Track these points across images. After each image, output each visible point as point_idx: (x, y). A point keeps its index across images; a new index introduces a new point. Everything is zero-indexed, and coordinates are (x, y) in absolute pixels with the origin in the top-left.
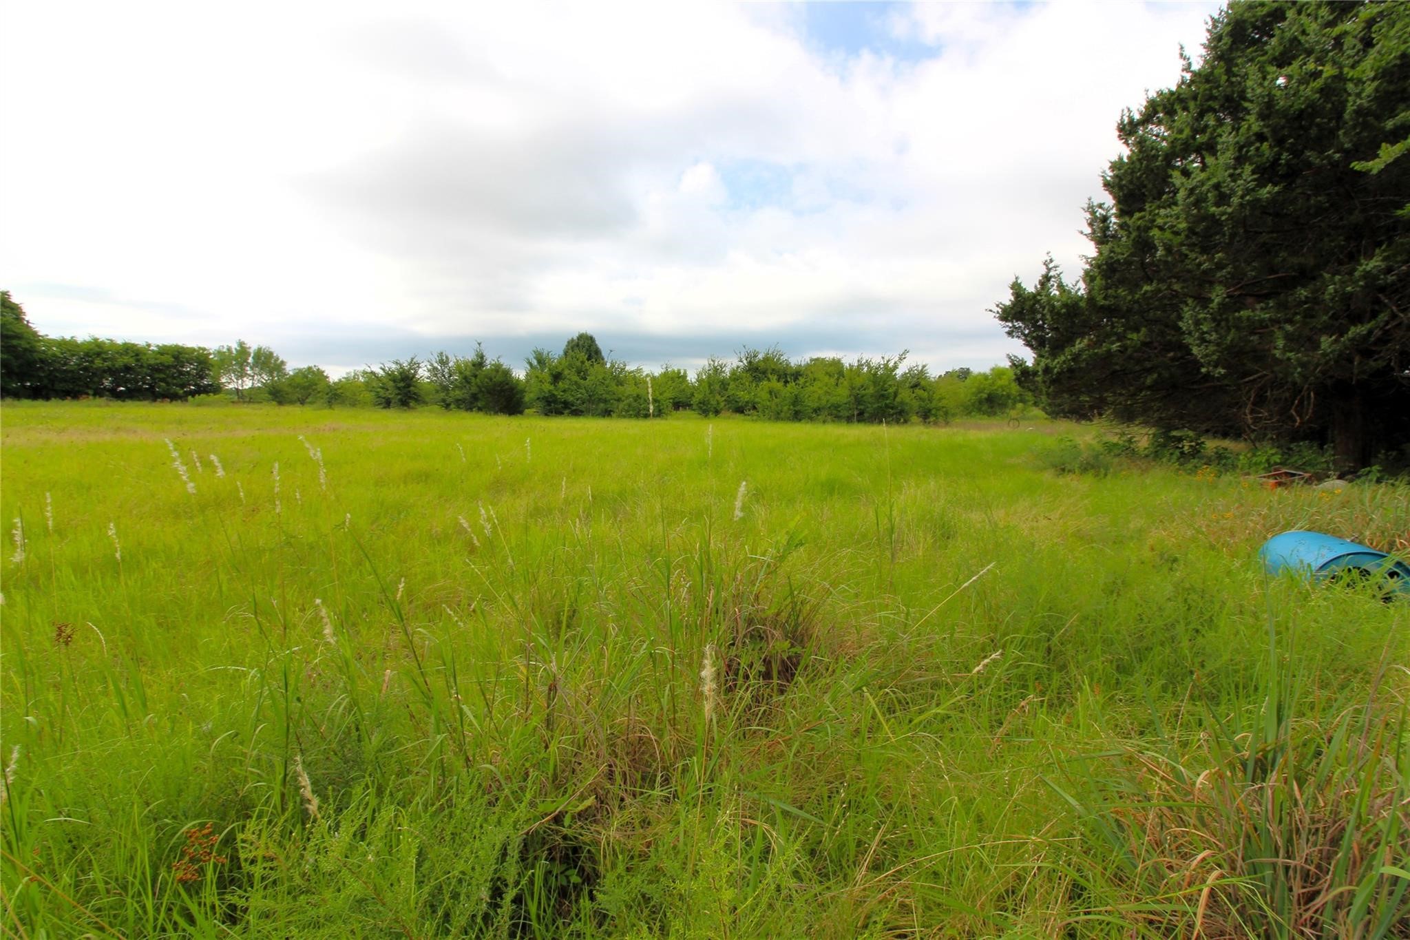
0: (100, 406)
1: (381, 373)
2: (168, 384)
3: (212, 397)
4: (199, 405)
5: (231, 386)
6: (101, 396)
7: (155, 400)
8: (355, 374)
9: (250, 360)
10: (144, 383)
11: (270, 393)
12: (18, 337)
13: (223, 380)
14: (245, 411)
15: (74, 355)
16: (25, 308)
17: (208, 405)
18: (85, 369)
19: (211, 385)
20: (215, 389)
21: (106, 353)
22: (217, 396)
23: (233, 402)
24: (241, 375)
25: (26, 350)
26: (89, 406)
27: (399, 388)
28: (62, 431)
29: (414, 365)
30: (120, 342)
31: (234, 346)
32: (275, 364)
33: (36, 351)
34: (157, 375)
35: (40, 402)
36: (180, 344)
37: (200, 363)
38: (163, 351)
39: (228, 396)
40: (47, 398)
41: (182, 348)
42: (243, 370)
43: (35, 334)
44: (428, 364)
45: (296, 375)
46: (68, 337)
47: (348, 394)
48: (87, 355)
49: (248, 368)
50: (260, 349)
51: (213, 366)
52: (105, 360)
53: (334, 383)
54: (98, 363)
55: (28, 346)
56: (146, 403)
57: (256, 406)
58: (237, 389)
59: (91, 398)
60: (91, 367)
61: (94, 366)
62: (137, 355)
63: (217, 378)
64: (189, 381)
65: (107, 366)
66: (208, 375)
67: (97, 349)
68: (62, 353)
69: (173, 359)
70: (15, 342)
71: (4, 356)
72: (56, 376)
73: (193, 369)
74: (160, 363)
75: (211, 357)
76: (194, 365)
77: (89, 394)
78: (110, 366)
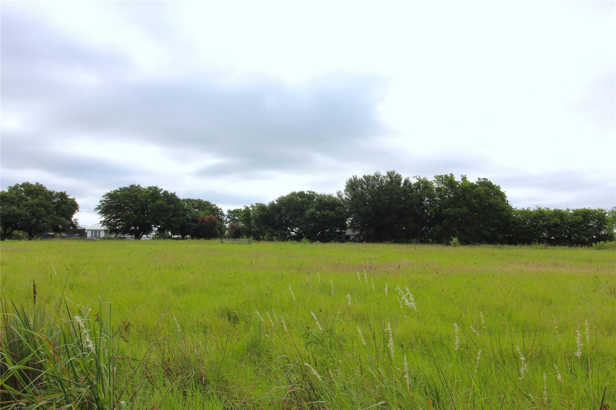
0: (542, 249)
2: (579, 234)
3: (608, 243)
4: (599, 249)
6: (543, 243)
7: (572, 246)
10: (565, 234)
12: (503, 210)
15: (528, 219)
16: (507, 194)
17: (606, 248)
18: (534, 226)
19: (606, 235)
20: (609, 237)
21: (545, 216)
22: (611, 243)
25: (506, 216)
26: (536, 249)
28: (527, 264)
30: (552, 209)
33: (511, 217)
34: (573, 229)
35: (512, 247)
36: (587, 208)
37: (599, 219)
38: (577, 213)
40: (515, 244)
41: (588, 210)
43: (510, 208)
46: (526, 209)
48: (535, 218)
51: (608, 221)
52: (544, 220)
54: (541, 222)
55: (507, 215)
56: (567, 247)
59: (537, 243)
60: (537, 225)
61: (539, 224)
62: (562, 217)
63: (611, 230)
64: (592, 232)
65: (546, 224)
66: (605, 228)
67: (540, 214)
68: (523, 218)
69: (582, 218)
70: (502, 213)
71: (497, 221)
72: (520, 231)
73: (595, 224)
74: (575, 221)
75: (607, 215)
76: (595, 221)
77: (536, 242)
78: (547, 224)
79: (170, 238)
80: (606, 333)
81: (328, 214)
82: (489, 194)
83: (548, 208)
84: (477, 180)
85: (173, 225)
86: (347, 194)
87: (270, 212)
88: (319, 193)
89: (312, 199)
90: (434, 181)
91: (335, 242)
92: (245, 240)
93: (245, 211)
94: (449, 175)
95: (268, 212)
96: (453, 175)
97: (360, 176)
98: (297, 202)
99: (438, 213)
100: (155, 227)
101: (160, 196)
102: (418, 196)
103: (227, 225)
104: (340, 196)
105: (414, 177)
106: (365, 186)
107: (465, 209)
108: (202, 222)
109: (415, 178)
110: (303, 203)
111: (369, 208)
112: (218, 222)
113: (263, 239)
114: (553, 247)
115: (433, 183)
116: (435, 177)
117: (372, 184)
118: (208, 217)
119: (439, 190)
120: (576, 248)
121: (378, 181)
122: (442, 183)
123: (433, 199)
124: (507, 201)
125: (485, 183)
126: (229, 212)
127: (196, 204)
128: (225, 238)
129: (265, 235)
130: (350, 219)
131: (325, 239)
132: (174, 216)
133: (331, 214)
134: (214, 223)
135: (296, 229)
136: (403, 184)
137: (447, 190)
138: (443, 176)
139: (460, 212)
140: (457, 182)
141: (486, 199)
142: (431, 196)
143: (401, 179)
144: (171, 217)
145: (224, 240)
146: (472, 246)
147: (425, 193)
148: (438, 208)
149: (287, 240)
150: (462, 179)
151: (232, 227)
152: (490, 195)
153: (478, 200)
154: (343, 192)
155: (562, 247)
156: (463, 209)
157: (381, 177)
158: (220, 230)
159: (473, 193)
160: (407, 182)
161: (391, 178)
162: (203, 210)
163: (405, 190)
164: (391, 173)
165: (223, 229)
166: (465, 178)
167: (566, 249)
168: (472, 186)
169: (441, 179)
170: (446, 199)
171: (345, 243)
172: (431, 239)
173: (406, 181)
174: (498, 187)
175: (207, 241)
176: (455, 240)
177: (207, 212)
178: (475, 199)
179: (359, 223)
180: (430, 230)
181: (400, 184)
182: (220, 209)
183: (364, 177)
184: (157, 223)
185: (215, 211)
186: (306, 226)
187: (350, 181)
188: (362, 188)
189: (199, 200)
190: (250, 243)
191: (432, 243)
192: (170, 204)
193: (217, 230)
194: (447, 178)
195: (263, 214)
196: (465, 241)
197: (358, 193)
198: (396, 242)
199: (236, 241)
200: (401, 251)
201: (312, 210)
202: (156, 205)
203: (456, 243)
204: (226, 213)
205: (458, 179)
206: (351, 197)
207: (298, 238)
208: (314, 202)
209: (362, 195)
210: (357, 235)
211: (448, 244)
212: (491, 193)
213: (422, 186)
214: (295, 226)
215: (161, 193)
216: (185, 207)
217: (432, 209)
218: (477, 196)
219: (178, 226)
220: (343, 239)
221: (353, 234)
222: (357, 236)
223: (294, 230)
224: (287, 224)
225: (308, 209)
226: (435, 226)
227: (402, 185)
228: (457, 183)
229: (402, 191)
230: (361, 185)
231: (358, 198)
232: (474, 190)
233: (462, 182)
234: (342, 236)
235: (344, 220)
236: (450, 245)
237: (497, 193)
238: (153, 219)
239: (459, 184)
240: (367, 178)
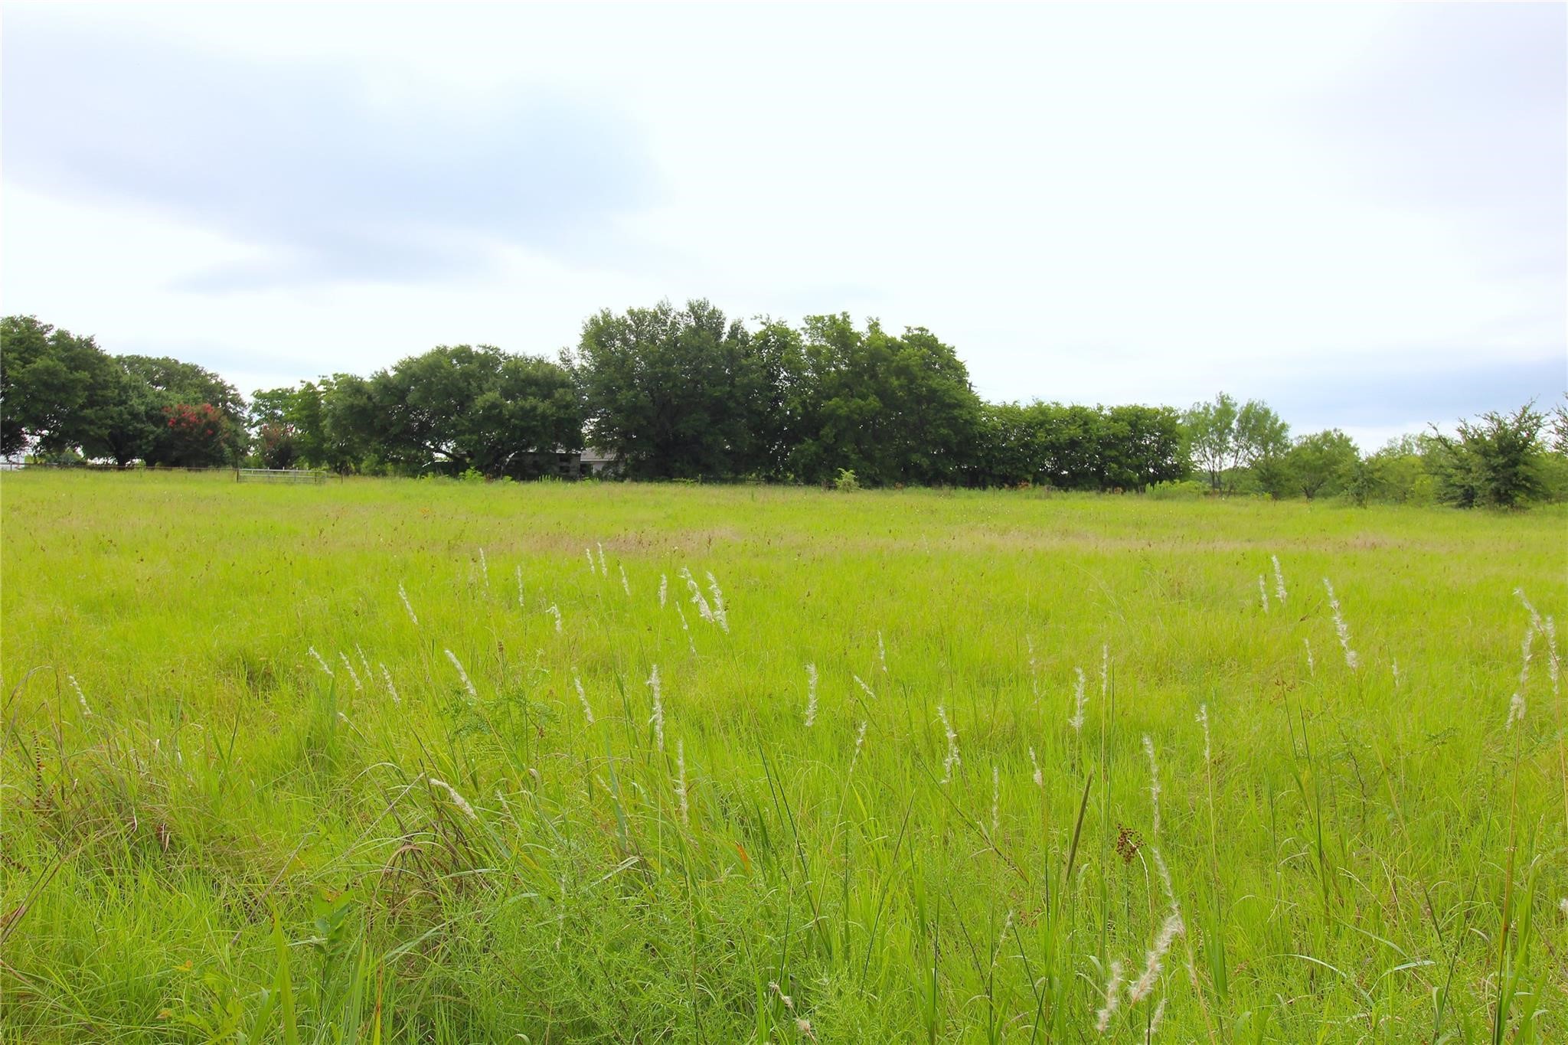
0: (1039, 497)
1: (1456, 438)
2: (1120, 465)
3: (1179, 485)
4: (1160, 498)
5: (1205, 467)
6: (1042, 484)
7: (1104, 490)
8: (1406, 442)
9: (1234, 425)
10: (1091, 465)
11: (1262, 479)
12: (959, 405)
13: (1194, 459)
14: (1223, 507)
15: (1015, 427)
16: (969, 367)
17: (1173, 497)
18: (1026, 446)
19: (1176, 466)
20: (1180, 472)
21: (1050, 422)
22: (1183, 484)
23: (1206, 493)
24: (1220, 449)
25: (966, 421)
26: (1028, 497)
27: (1494, 469)
28: (1004, 532)
29: (1529, 421)
30: (1066, 405)
31: (1214, 403)
32: (1272, 430)
33: (976, 423)
34: (1108, 453)
35: (975, 492)
36: (1140, 404)
37: (1164, 431)
38: (1118, 416)
39: (1198, 484)
40: (983, 486)
41: (1142, 410)
42: (1223, 441)
43: (976, 400)
44: (1555, 417)
45: (1301, 448)
46: (1010, 403)
47: (1391, 479)
48: (1029, 426)
49: (1230, 439)
50: (1250, 406)
51: (1181, 436)
52: (1048, 432)
53: (1369, 460)
54: (1041, 437)
55: (968, 417)
56: (1093, 493)
57: (1240, 500)
58: (1213, 473)
59: (1030, 485)
60: (1033, 442)
61: (1036, 441)
62: (1086, 423)
63: (1185, 455)
64: (1147, 460)
65: (1051, 441)
66: (1174, 451)
67: (1041, 418)
68: (1003, 425)
69: (1129, 428)
70: (956, 412)
71: (944, 431)
72: (994, 456)
73: (1154, 441)
74: (1113, 435)
75: (1179, 421)
76: (1155, 436)
77: (1028, 481)
78: (1054, 441)
79: (81, 464)
80: (1153, 681)
81: (534, 408)
82: (928, 366)
83: (1057, 404)
84: (904, 332)
85: (87, 427)
86: (584, 357)
87: (377, 399)
88: (510, 352)
89: (494, 367)
90: (803, 329)
91: (553, 478)
92: (307, 472)
93: (304, 394)
94: (839, 317)
95: (370, 398)
96: (848, 317)
97: (619, 312)
98: (451, 374)
99: (810, 409)
100: (33, 434)
101: (45, 345)
102: (764, 367)
103: (254, 433)
104: (566, 361)
105: (756, 318)
106: (632, 337)
107: (874, 402)
108: (178, 422)
109: (758, 321)
110: (466, 376)
111: (641, 395)
112: (226, 423)
113: (358, 471)
114: (1065, 495)
115: (799, 335)
116: (807, 320)
117: (649, 331)
118: (193, 409)
119: (814, 352)
120: (1112, 496)
121: (665, 324)
122: (823, 336)
123: (800, 374)
124: (970, 385)
125: (923, 340)
126: (259, 395)
127: (157, 372)
128: (247, 466)
129: (362, 460)
130: (592, 420)
131: (525, 472)
132: (91, 403)
133: (543, 406)
134: (213, 427)
135: (449, 446)
136: (727, 334)
137: (832, 353)
138: (826, 318)
139: (861, 408)
140: (858, 333)
141: (923, 378)
142: (796, 369)
143: (723, 323)
144: (82, 407)
145: (243, 472)
146: (886, 489)
147: (780, 358)
148: (811, 398)
149: (424, 473)
150: (870, 327)
151: (267, 438)
152: (931, 369)
153: (903, 381)
154: (574, 351)
155: (1084, 493)
156: (868, 402)
157: (672, 315)
158: (233, 444)
159: (893, 362)
160: (737, 329)
161: (698, 318)
162: (181, 388)
163: (732, 349)
164: (700, 305)
165: (240, 442)
166: (877, 324)
167: (1090, 498)
168: (894, 346)
169: (819, 325)
170: (831, 376)
171: (579, 484)
172: (791, 472)
173: (735, 329)
174: (951, 350)
175: (194, 475)
176: (848, 476)
177: (192, 394)
178: (898, 378)
179: (616, 433)
180: (791, 451)
181: (719, 335)
182: (232, 387)
183: (631, 313)
184: (38, 424)
185: (216, 393)
186: (475, 437)
187: (594, 322)
188: (625, 341)
189: (167, 359)
190: (318, 480)
191: (795, 481)
192: (77, 368)
193: (223, 444)
194: (834, 323)
195: (356, 402)
196: (871, 481)
197: (613, 353)
198: (705, 481)
199: (280, 475)
200: (718, 504)
201: (492, 396)
202: (35, 371)
203: (849, 484)
204: (248, 398)
205: (859, 326)
206: (594, 365)
207: (454, 468)
208: (496, 375)
209: (624, 362)
210: (609, 462)
211: (831, 486)
212: (935, 364)
213: (773, 340)
214: (445, 438)
215: (48, 335)
216: (125, 379)
217: (797, 400)
218: (903, 371)
219: (106, 432)
220: (572, 473)
221: (598, 458)
222: (608, 465)
223: (444, 448)
224: (425, 430)
225: (482, 391)
226: (801, 441)
227: (724, 338)
228: (858, 336)
229: (725, 352)
230: (623, 334)
231: (613, 369)
232: (896, 355)
233: (869, 334)
234: (571, 465)
235: (577, 423)
236: (836, 488)
237: (947, 365)
238: (24, 410)
239: (863, 339)
240: (639, 317)
